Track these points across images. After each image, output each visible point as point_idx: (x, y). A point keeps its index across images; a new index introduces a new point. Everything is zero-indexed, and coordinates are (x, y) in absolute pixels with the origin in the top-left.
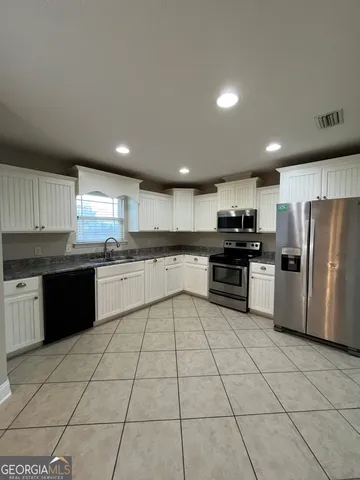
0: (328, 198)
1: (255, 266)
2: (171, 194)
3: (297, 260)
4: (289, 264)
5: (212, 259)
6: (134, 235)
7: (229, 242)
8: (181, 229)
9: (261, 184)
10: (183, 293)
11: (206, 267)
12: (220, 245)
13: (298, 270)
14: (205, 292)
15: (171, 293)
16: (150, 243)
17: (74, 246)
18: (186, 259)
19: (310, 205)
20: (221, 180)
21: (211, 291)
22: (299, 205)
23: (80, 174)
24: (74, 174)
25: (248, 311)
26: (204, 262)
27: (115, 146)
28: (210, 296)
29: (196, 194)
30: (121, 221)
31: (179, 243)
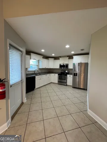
0: (82, 62)
1: (68, 76)
2: (49, 59)
3: (77, 74)
4: (75, 75)
5: (59, 75)
6: (40, 69)
7: (62, 71)
8: (51, 68)
9: (69, 58)
10: (51, 83)
11: (57, 76)
12: (60, 71)
13: (77, 76)
14: (57, 82)
15: (49, 83)
16: (43, 71)
17: (28, 71)
18: (52, 75)
19: (79, 64)
20: (60, 57)
21: (58, 82)
22: (77, 64)
23: (31, 55)
24: (30, 55)
25: (67, 85)
26: (57, 75)
27: (41, 50)
28: (58, 83)
29: (54, 60)
30: (37, 66)
31: (50, 71)
